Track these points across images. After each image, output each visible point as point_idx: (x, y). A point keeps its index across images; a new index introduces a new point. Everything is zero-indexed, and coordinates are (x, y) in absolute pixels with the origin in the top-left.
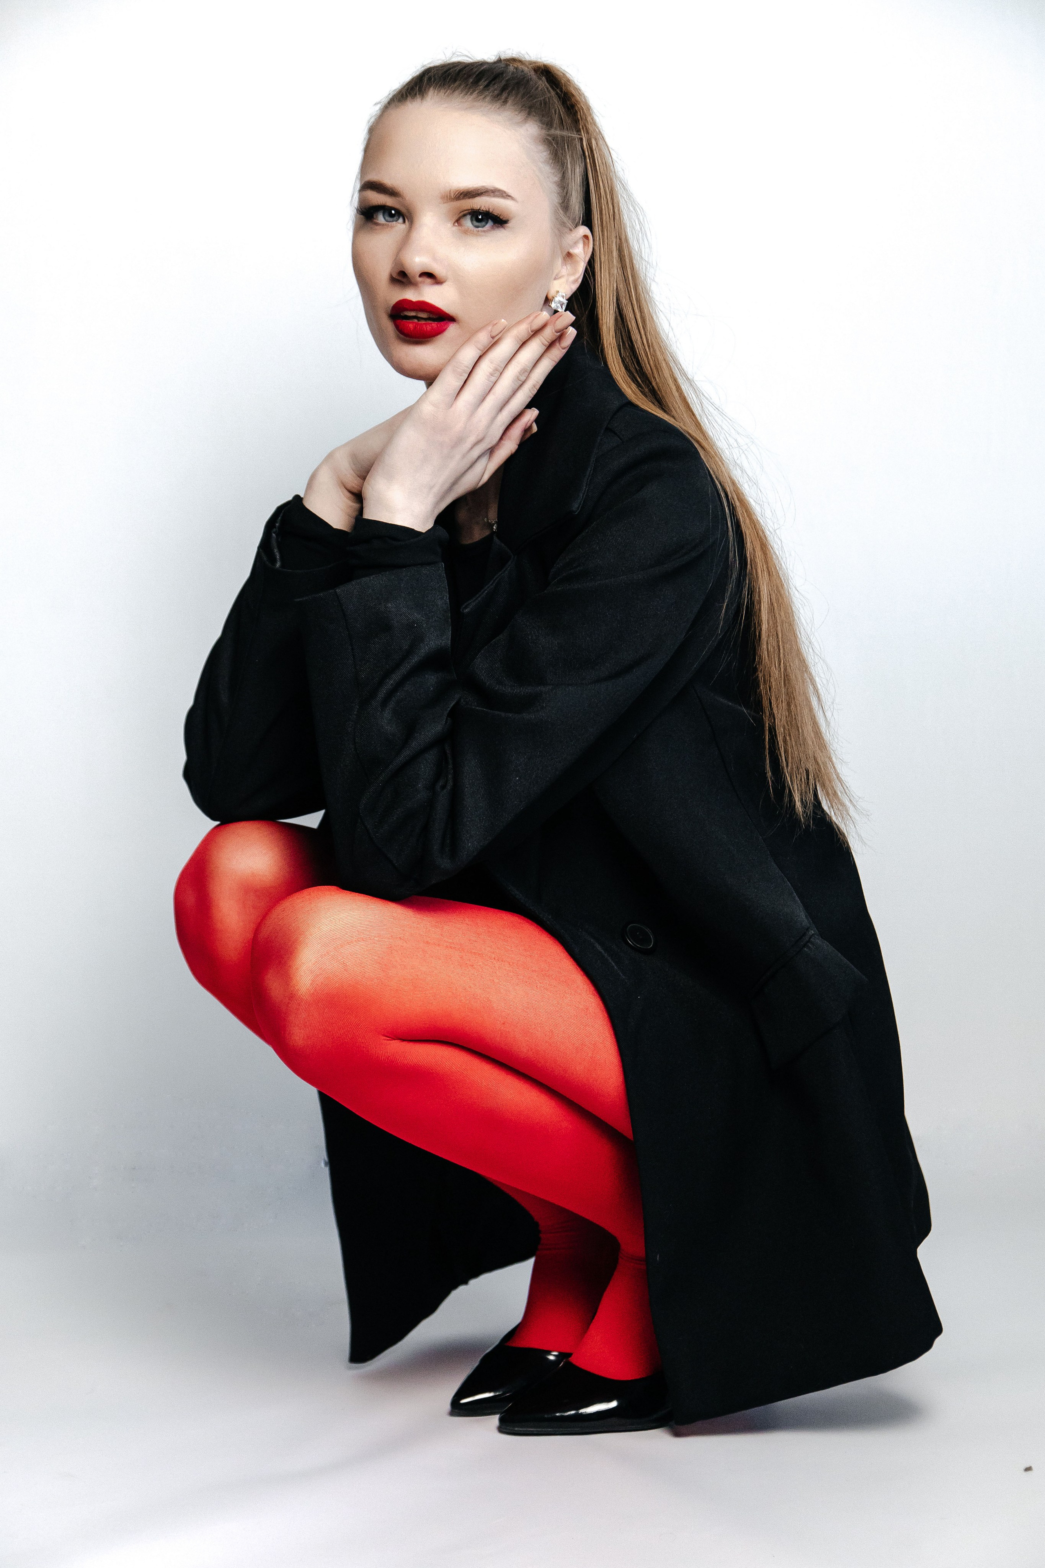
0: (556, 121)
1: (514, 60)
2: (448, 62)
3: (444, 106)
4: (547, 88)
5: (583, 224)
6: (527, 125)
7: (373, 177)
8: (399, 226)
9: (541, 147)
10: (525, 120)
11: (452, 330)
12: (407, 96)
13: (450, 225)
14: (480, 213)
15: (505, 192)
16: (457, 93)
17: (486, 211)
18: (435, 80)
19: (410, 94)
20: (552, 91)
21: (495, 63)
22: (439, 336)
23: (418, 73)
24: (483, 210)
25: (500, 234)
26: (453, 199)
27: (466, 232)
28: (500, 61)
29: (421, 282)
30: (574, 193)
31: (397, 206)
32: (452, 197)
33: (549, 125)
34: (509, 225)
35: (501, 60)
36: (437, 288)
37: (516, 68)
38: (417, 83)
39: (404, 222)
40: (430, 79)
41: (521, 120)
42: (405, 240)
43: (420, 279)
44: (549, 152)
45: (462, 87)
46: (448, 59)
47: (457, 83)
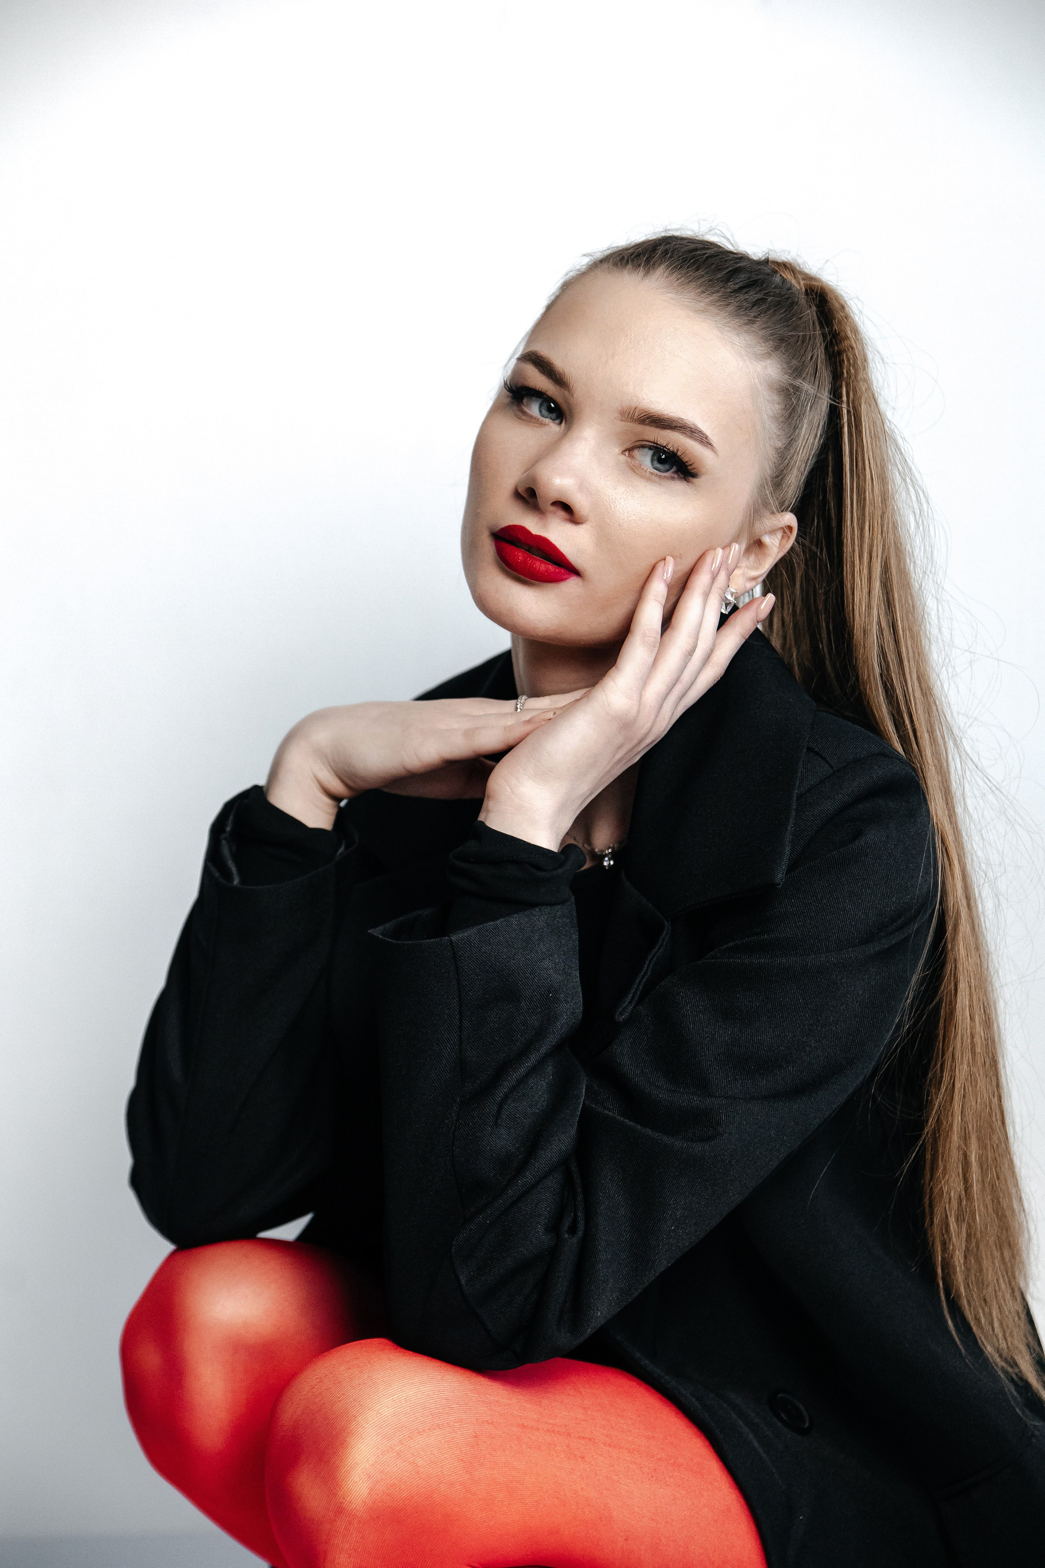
0: (810, 369)
1: (785, 266)
2: (700, 238)
3: (670, 295)
4: (814, 323)
5: (791, 511)
6: (769, 362)
7: (544, 349)
8: (553, 428)
9: (776, 398)
10: (769, 355)
11: (571, 585)
12: (627, 262)
13: (617, 450)
14: (664, 452)
15: (706, 438)
16: (693, 284)
17: (673, 452)
18: (671, 257)
19: (633, 260)
20: (818, 328)
21: (759, 263)
22: (552, 585)
23: (654, 237)
24: (669, 449)
25: (679, 486)
26: (635, 421)
27: (635, 469)
28: (766, 262)
29: (551, 512)
30: (795, 471)
31: (559, 400)
32: (635, 417)
33: (797, 372)
34: (695, 480)
35: (768, 260)
36: (570, 528)
37: (784, 280)
38: (648, 250)
39: (561, 423)
40: (666, 252)
41: (762, 352)
42: (551, 449)
43: (552, 508)
44: (783, 407)
45: (704, 279)
46: (701, 233)
47: (701, 272)
